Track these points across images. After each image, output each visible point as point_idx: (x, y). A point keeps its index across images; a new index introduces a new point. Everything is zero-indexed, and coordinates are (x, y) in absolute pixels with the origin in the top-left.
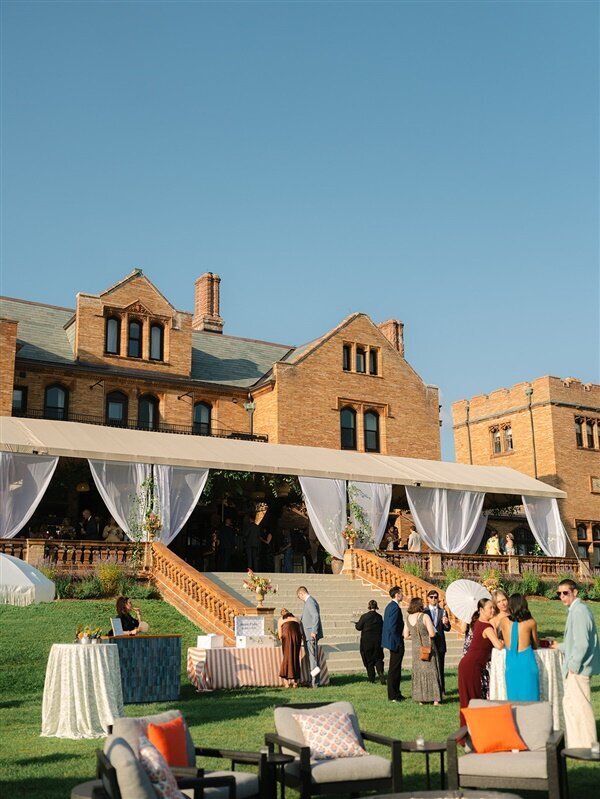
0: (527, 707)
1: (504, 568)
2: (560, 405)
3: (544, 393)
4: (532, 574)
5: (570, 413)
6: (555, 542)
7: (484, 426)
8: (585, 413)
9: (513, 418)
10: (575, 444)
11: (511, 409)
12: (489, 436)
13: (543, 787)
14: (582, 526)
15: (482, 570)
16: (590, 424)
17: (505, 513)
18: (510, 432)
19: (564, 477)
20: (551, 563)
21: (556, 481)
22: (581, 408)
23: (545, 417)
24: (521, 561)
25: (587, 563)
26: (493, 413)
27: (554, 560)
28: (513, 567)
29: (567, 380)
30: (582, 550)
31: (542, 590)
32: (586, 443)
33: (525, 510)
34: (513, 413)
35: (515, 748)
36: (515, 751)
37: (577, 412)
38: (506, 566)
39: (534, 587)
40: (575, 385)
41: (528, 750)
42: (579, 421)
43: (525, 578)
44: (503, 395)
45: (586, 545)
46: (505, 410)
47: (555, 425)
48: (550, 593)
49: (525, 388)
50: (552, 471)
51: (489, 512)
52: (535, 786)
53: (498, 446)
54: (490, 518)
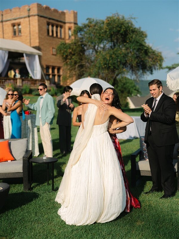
0: (16, 141)
1: (15, 83)
2: (41, 17)
3: (34, 11)
4: (27, 85)
5: (45, 21)
6: (37, 73)
7: (9, 23)
8: (51, 21)
9: (22, 20)
10: (46, 34)
11: (21, 16)
12: (11, 28)
13: (21, 176)
14: (48, 67)
15: (6, 84)
16: (53, 26)
17: (17, 61)
18: (20, 27)
19: (42, 47)
20: (34, 81)
21: (38, 48)
22: (50, 19)
23: (35, 21)
24: (23, 80)
25: (49, 82)
26: (13, 18)
27: (36, 80)
28: (19, 83)
29: (44, 6)
30: (47, 77)
31: (31, 92)
32: (51, 34)
33: (25, 60)
34: (21, 18)
35: (9, 160)
36: (9, 161)
37: (48, 20)
38: (17, 82)
39: (28, 91)
40: (47, 8)
41: (15, 160)
42: (48, 24)
43: (24, 87)
44: (18, 10)
45: (49, 75)
46: (18, 17)
47: (39, 25)
48: (34, 93)
49: (27, 8)
50: (37, 44)
51: (10, 60)
52: (17, 176)
53: (15, 32)
54: (11, 63)
